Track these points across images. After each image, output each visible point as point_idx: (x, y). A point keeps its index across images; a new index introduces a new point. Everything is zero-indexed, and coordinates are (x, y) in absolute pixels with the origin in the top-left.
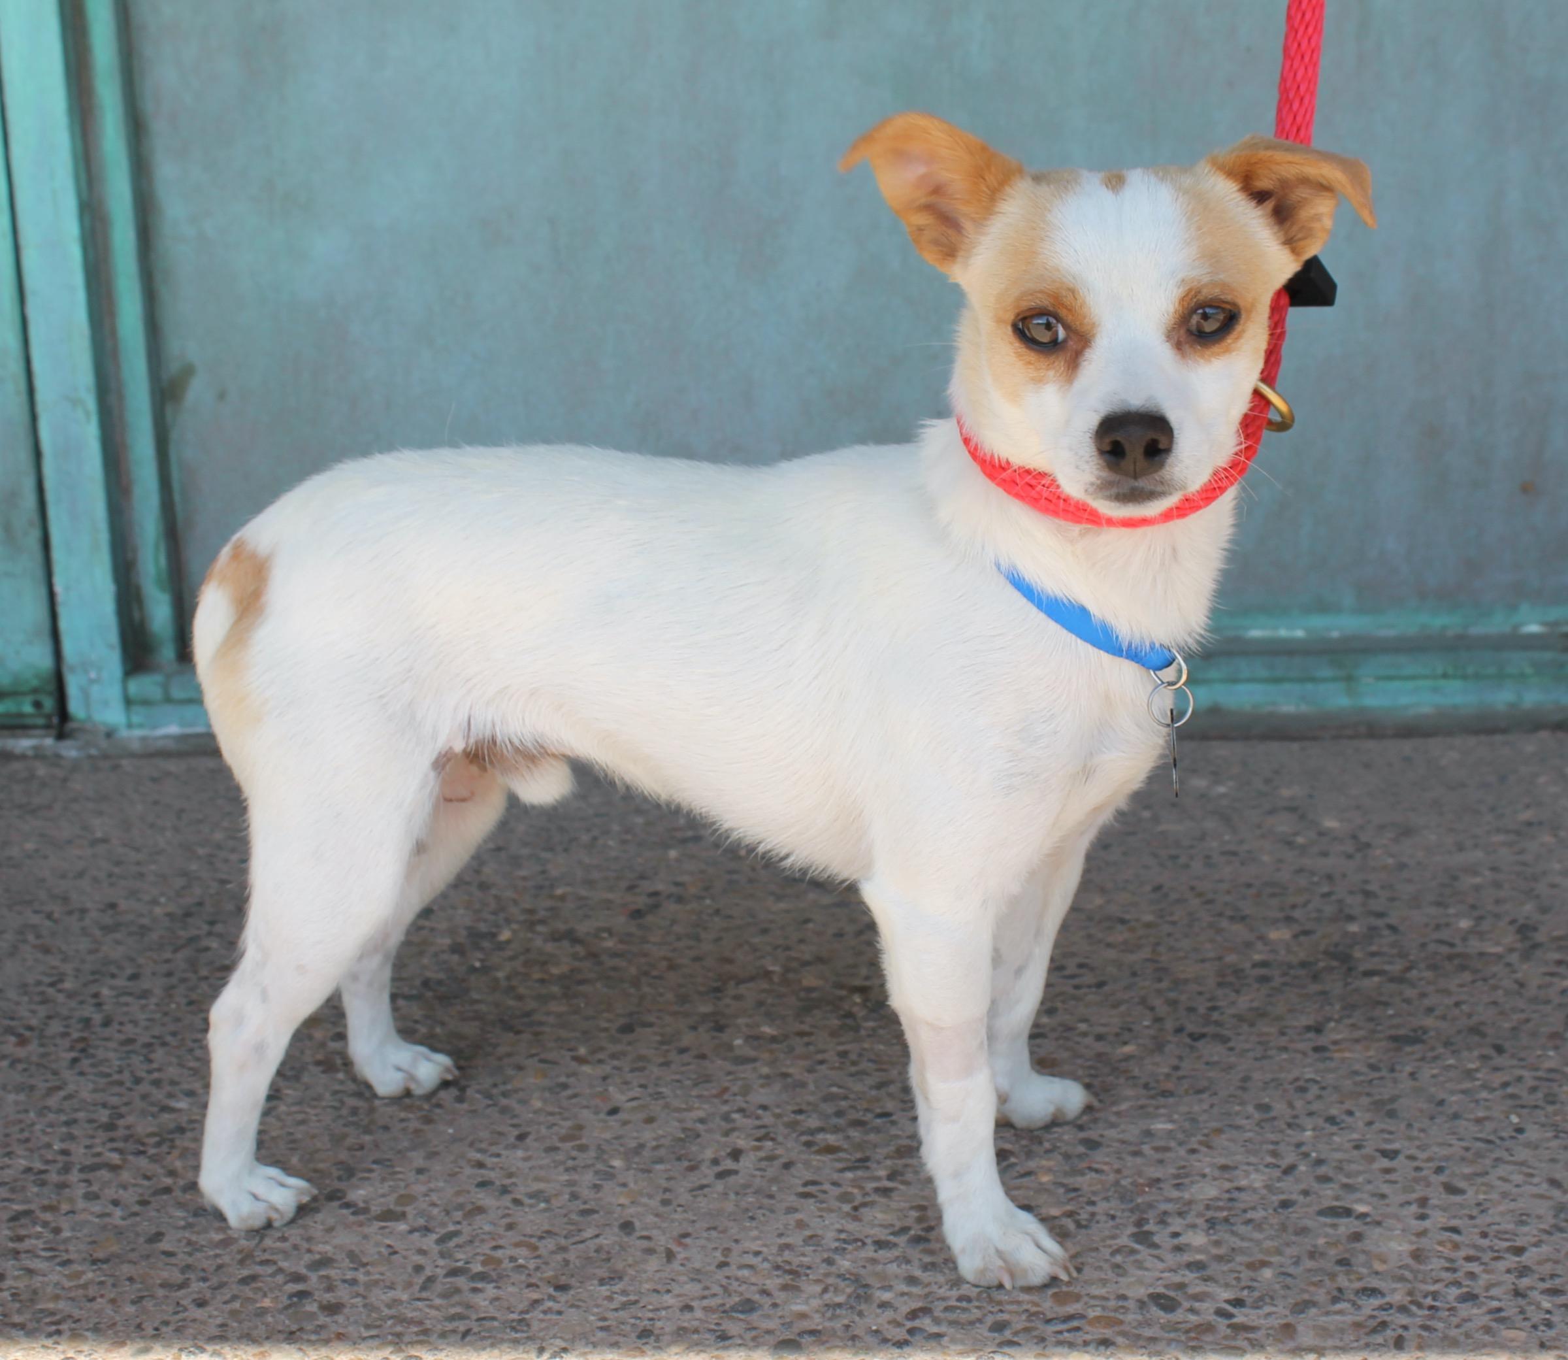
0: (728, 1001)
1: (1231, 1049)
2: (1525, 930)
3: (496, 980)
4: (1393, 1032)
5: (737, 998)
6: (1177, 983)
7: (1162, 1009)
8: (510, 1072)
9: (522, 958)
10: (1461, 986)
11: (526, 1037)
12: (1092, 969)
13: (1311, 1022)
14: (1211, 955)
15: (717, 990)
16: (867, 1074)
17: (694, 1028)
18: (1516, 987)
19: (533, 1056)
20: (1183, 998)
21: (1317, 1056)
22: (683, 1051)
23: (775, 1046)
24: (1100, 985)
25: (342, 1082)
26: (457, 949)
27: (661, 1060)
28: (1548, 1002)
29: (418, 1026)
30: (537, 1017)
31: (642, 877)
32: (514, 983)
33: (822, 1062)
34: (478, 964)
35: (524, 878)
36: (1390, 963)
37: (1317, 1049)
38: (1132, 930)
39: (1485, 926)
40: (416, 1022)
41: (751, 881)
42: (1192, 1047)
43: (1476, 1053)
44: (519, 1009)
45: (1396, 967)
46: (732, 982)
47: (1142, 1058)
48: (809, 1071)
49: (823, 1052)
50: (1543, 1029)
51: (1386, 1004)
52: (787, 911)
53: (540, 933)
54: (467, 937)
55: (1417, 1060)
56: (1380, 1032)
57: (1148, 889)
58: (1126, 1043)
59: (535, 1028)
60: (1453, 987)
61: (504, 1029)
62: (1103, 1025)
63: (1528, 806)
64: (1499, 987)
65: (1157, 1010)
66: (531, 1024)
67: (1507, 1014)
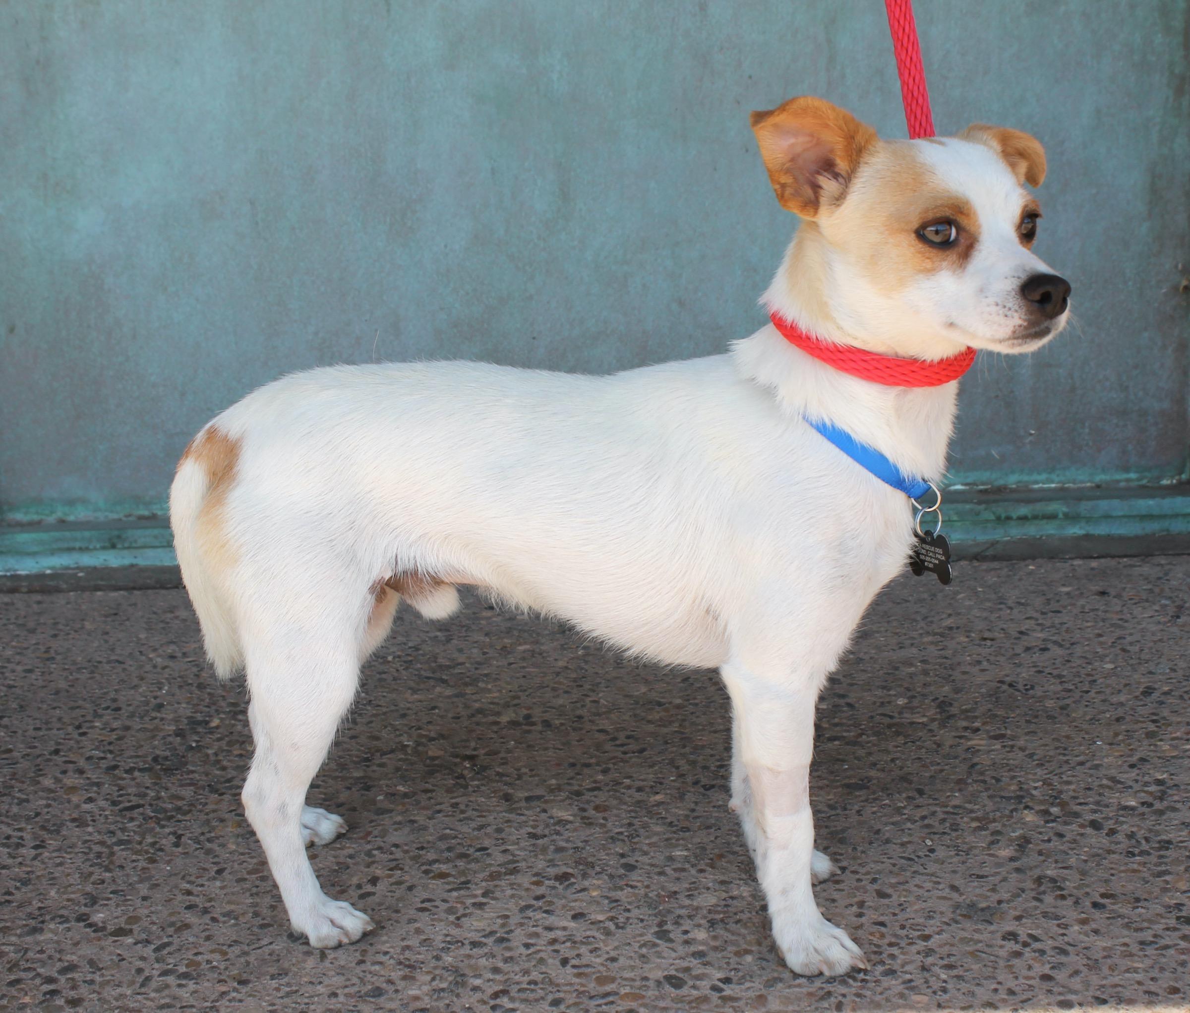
0: (374, 768)
2: (943, 705)
3: (207, 755)
4: (846, 781)
5: (381, 765)
6: (696, 749)
7: (685, 767)
8: (214, 823)
9: (227, 739)
10: (897, 747)
11: (227, 797)
12: (637, 739)
14: (722, 727)
15: (367, 760)
16: (471, 820)
17: (349, 788)
18: (935, 746)
19: (231, 811)
20: (700, 759)
23: (406, 800)
24: (642, 751)
25: (90, 834)
26: (179, 733)
28: (956, 758)
29: (148, 791)
32: (220, 758)
33: (439, 812)
34: (194, 745)
36: (848, 731)
38: (666, 710)
39: (916, 703)
40: (147, 788)
41: (395, 679)
42: (704, 795)
43: (904, 795)
44: (223, 777)
45: (852, 734)
46: (378, 754)
47: (668, 804)
48: (430, 819)
49: (440, 804)
50: (952, 777)
51: (843, 761)
52: (420, 701)
53: (240, 721)
54: (187, 724)
55: (862, 801)
56: (838, 781)
57: (679, 680)
58: (657, 793)
59: (234, 791)
60: (891, 748)
61: (211, 792)
62: (643, 780)
63: (950, 615)
64: (923, 747)
65: (681, 769)
66: (231, 788)
67: (928, 767)
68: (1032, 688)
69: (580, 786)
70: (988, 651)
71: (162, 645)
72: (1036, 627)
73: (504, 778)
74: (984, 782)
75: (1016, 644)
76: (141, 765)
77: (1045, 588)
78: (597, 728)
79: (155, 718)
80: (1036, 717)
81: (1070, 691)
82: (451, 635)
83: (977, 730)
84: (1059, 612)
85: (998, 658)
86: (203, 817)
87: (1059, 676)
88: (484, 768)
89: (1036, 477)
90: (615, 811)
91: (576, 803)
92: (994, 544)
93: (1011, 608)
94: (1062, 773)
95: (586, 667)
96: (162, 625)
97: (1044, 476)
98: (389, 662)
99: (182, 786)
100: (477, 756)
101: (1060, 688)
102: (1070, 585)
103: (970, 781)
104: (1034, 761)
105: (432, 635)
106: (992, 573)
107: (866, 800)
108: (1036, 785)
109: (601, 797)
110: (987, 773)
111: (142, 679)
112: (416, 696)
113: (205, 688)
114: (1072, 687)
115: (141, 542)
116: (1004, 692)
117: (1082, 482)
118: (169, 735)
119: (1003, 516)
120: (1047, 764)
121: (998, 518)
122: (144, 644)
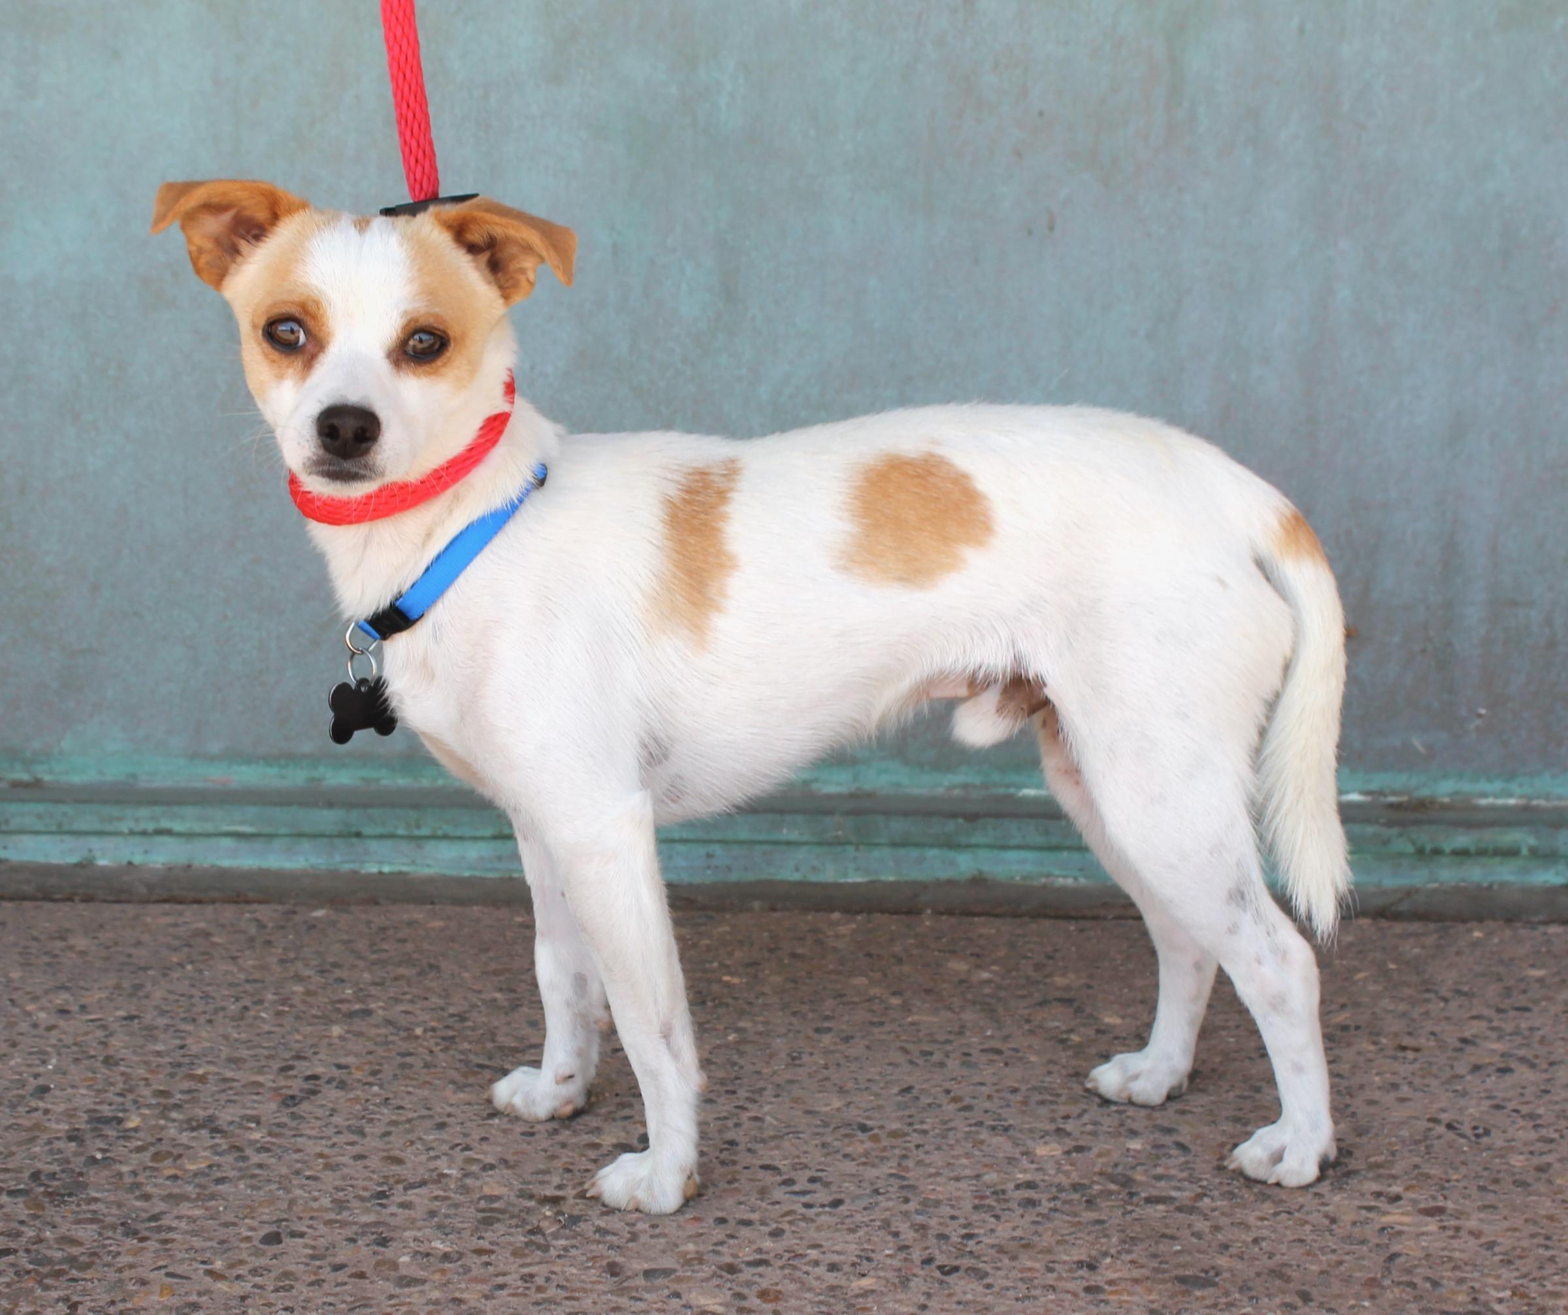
0: (393, 1209)
1: (988, 1286)
3: (120, 1175)
4: (1181, 1272)
5: (405, 1205)
6: (928, 1205)
7: (908, 1236)
8: (131, 1287)
9: (152, 1150)
10: (1262, 1219)
11: (152, 1245)
12: (827, 1185)
13: (1084, 1258)
14: (967, 1172)
15: (382, 1195)
16: (556, 1303)
17: (352, 1240)
18: (1326, 1222)
19: (160, 1268)
20: (933, 1222)
21: (1090, 1297)
22: (338, 1268)
23: (447, 1265)
26: (74, 1136)
27: (313, 1278)
28: (1363, 1242)
29: (24, 1229)
30: (166, 1221)
31: (298, 1057)
32: (141, 1179)
33: (501, 1287)
34: (99, 1156)
35: (159, 1054)
36: (1179, 1189)
37: (1088, 1290)
38: (875, 1139)
40: (22, 1222)
41: (426, 1065)
42: (941, 1282)
43: (1277, 1301)
44: (145, 1211)
45: (1187, 1194)
46: (400, 1187)
47: (882, 1293)
48: (487, 1297)
49: (504, 1274)
50: (1358, 1274)
51: (1173, 1238)
52: (469, 1104)
53: (174, 1120)
54: (88, 1122)
55: (1207, 1307)
56: (1164, 1271)
57: (895, 1090)
58: (864, 1275)
59: (163, 1235)
60: (1251, 1220)
61: (126, 1234)
62: (838, 1253)
63: (1343, 1006)
64: (1306, 1222)
65: (902, 1237)
66: (159, 1229)
67: (1315, 1255)
68: (1487, 1132)
69: (735, 1256)
70: (1410, 1068)
71: (46, 992)
72: (1489, 1033)
73: (609, 1238)
74: (1413, 1285)
75: (1455, 1059)
76: (12, 1184)
77: (1501, 969)
78: (760, 1163)
79: (36, 1109)
80: (1496, 1181)
81: (1552, 1141)
82: (518, 999)
83: (1397, 1198)
84: (1526, 1009)
85: (1427, 1081)
86: (112, 1275)
87: (1531, 1116)
88: (575, 1220)
89: (1483, 786)
90: (793, 1302)
91: (729, 1285)
92: (1410, 893)
93: (1445, 1000)
94: (1543, 1278)
95: (742, 1062)
96: (47, 959)
97: (1497, 785)
98: (417, 1037)
99: (78, 1222)
100: (563, 1198)
101: (1533, 1135)
102: (1543, 966)
103: (1387, 1282)
104: (1495, 1254)
105: (486, 996)
106: (1412, 940)
107: (1215, 1306)
108: (1501, 1295)
109: (770, 1277)
110: (1419, 1270)
111: (14, 1045)
112: (461, 1095)
113: (117, 1064)
114: (1556, 1136)
115: (15, 823)
116: (1439, 1137)
117: (1559, 798)
118: (58, 1139)
119: (1428, 847)
120: (1518, 1263)
121: (1420, 852)
122: (16, 989)
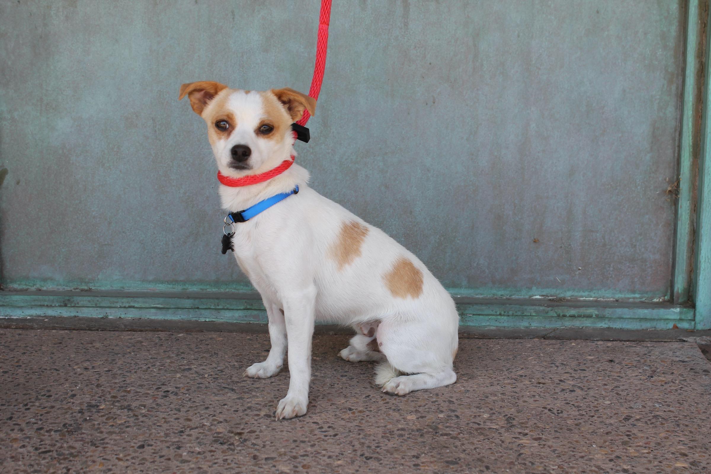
0: (185, 437)
1: (381, 464)
2: (509, 419)
3: (94, 425)
4: (447, 459)
5: (189, 436)
6: (366, 436)
7: (357, 446)
8: (90, 463)
9: (107, 416)
10: (479, 441)
11: (100, 449)
12: (334, 429)
13: (416, 454)
14: (382, 425)
15: (182, 432)
16: (233, 469)
17: (168, 447)
18: (500, 442)
19: (101, 457)
20: (367, 442)
21: (415, 468)
22: (161, 457)
23: (199, 456)
24: (335, 435)
25: (19, 466)
26: (81, 412)
27: (152, 460)
28: (511, 449)
29: (57, 443)
30: (106, 441)
31: (163, 384)
32: (101, 426)
33: (216, 463)
34: (88, 418)
35: (115, 383)
36: (453, 431)
37: (415, 465)
38: (354, 413)
39: (494, 417)
40: (57, 441)
41: (206, 387)
42: (365, 462)
43: (478, 469)
44: (100, 437)
45: (455, 432)
46: (189, 429)
47: (344, 466)
48: (210, 467)
49: (217, 459)
50: (507, 460)
51: (447, 447)
52: (218, 401)
53: (116, 406)
54: (86, 407)
55: (454, 471)
56: (442, 459)
57: (364, 396)
58: (339, 460)
59: (105, 446)
60: (475, 441)
61: (92, 445)
62: (332, 452)
63: (522, 368)
64: (494, 442)
65: (355, 447)
66: (103, 444)
67: (494, 454)
68: (562, 412)
69: (297, 453)
70: (540, 390)
71: (82, 362)
72: (570, 378)
73: (256, 447)
74: (525, 464)
75: (557, 387)
76: (56, 428)
77: (579, 356)
78: (313, 421)
79: (70, 402)
80: (561, 429)
81: (583, 415)
82: (242, 365)
83: (527, 434)
84: (584, 370)
85: (545, 395)
86: (84, 459)
87: (578, 407)
88: (245, 440)
89: (582, 293)
90: (313, 469)
91: (293, 463)
92: (555, 330)
93: (557, 367)
94: (570, 462)
95: (314, 387)
96: (84, 350)
97: (587, 293)
98: (205, 378)
99: (76, 441)
100: (243, 433)
101: (577, 413)
102: (593, 355)
103: (516, 463)
104: (555, 454)
105: (231, 364)
106: (551, 346)
107: (456, 471)
108: (554, 468)
109: (308, 460)
110: (528, 459)
111: (67, 380)
112: (216, 398)
113: (101, 387)
114: (585, 413)
115: (81, 304)
116: (545, 414)
117: (608, 298)
118: (75, 412)
119: (561, 314)
120: (562, 456)
121: (559, 316)
122: (72, 361)
